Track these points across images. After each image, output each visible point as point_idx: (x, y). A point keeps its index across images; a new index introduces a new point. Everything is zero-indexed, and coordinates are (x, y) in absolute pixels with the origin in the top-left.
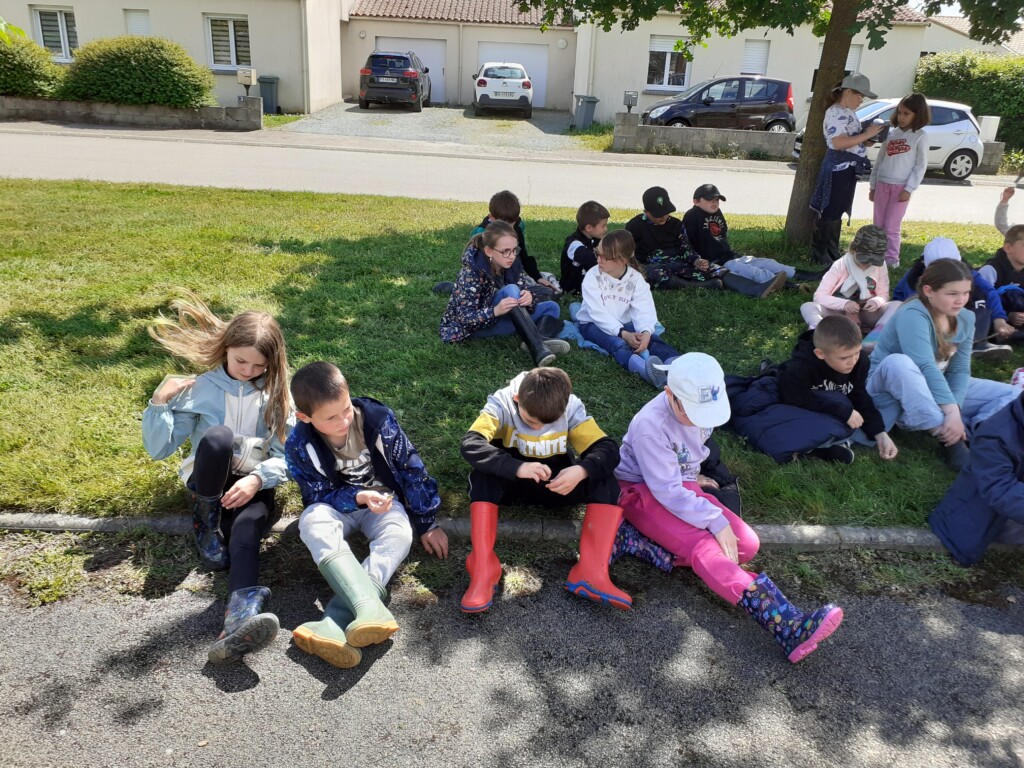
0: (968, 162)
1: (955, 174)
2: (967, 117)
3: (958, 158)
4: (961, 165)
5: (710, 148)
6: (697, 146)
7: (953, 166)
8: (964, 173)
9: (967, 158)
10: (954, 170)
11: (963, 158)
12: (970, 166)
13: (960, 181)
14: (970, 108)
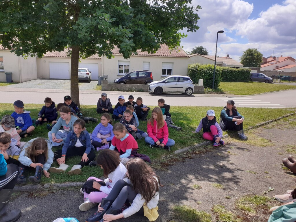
0: (191, 91)
1: (188, 94)
2: (189, 80)
3: (188, 90)
4: (189, 92)
5: (127, 89)
6: (125, 89)
7: (187, 92)
8: (190, 94)
9: (190, 90)
10: (187, 93)
11: (189, 90)
12: (191, 92)
13: (190, 96)
14: (190, 77)
